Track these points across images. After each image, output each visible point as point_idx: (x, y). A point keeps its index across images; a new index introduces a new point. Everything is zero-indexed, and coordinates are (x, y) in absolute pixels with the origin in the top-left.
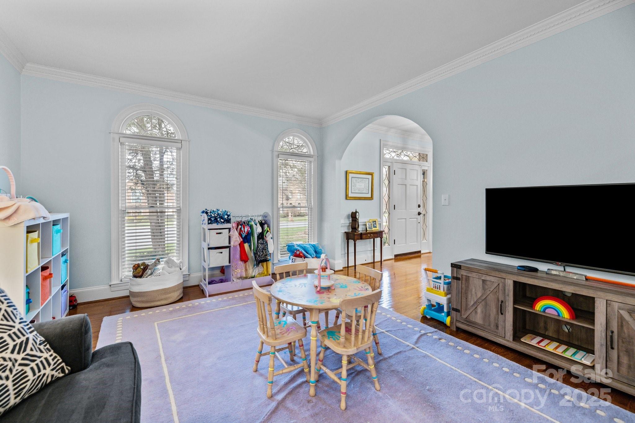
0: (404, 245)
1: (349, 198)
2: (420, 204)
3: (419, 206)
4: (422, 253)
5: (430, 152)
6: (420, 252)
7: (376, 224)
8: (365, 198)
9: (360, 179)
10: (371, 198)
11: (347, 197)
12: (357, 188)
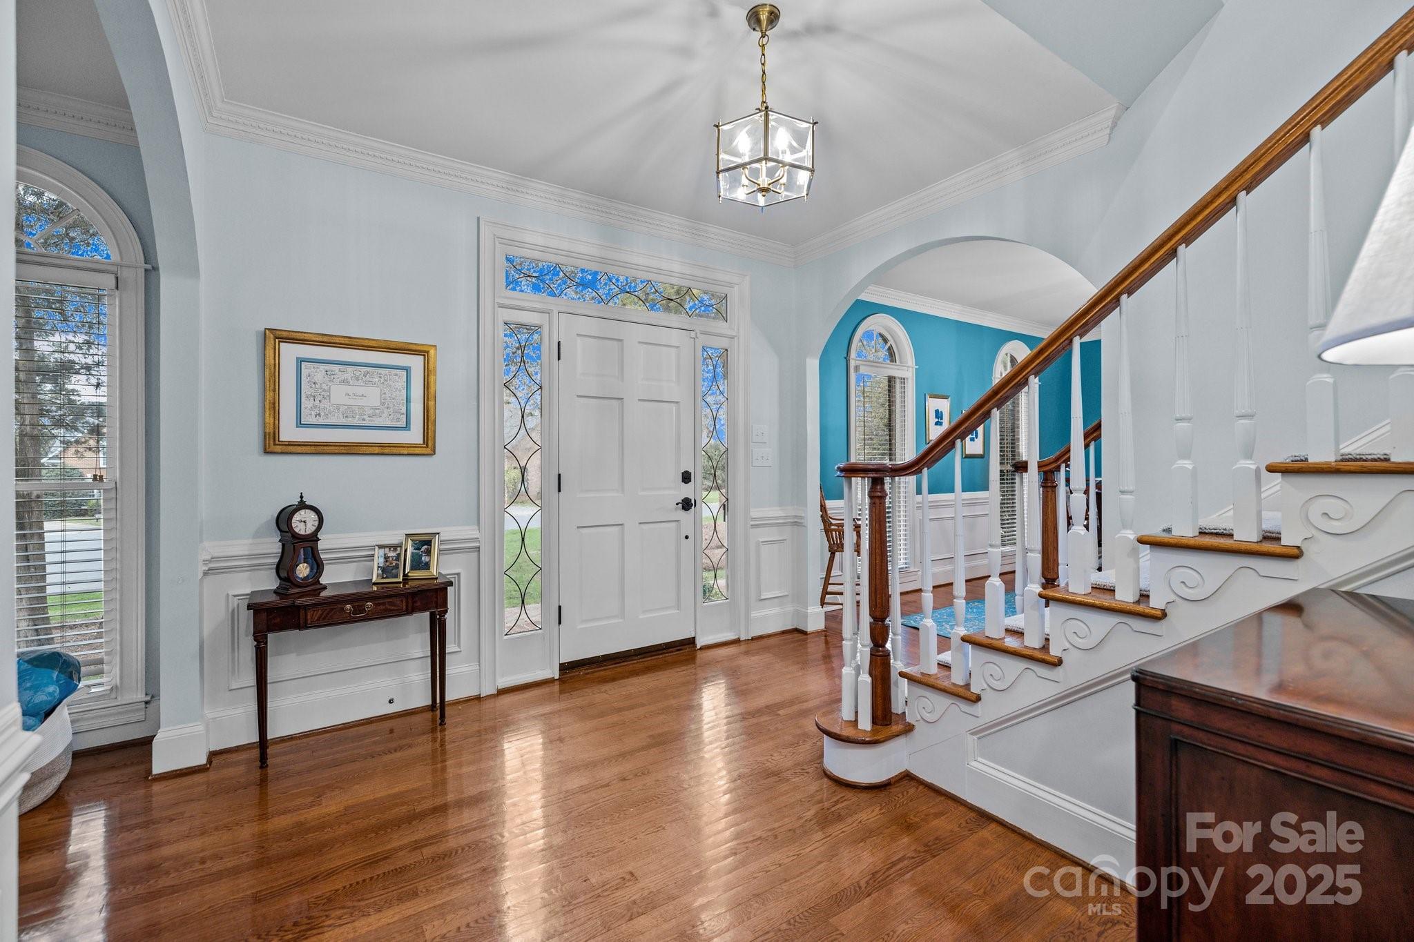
0: (616, 621)
1: (278, 449)
2: (691, 470)
3: (686, 477)
4: (699, 645)
5: (736, 287)
6: (692, 641)
7: (428, 553)
8: (381, 446)
9: (350, 369)
10: (428, 446)
11: (272, 444)
12: (338, 407)
